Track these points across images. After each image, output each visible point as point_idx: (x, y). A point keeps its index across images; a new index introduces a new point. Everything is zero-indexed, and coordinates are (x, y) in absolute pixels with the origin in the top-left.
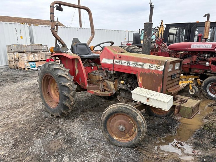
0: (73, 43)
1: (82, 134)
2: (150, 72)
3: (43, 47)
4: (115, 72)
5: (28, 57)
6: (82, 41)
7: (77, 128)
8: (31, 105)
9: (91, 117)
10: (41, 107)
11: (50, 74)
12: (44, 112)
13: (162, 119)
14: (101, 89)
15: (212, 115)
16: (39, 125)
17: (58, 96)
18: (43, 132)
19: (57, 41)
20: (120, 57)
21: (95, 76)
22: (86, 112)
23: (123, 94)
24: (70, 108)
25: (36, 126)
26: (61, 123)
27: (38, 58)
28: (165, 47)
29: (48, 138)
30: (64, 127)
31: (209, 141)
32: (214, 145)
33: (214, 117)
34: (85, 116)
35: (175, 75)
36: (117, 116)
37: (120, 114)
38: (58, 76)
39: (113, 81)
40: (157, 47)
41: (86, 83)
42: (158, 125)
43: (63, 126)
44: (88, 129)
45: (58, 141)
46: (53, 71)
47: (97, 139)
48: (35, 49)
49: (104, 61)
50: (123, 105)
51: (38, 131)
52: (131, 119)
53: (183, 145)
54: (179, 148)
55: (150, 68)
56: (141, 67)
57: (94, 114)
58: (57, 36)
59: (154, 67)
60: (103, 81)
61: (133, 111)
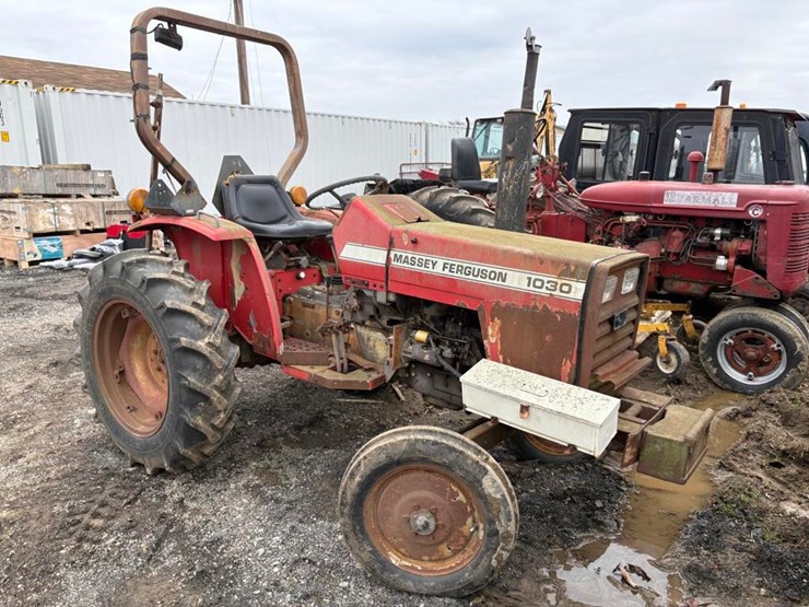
0: (223, 175)
1: (262, 544)
2: (532, 304)
3: (93, 178)
4: (392, 298)
5: (31, 215)
6: (259, 171)
7: (240, 516)
8: (45, 423)
9: (294, 469)
10: (87, 428)
11: (131, 303)
12: (102, 449)
13: (565, 472)
14: (337, 361)
15: (745, 456)
16: (82, 507)
17: (160, 388)
18: (98, 542)
19: (161, 167)
20: (413, 242)
21: (313, 307)
22: (276, 448)
23: (422, 381)
24: (210, 438)
25: (70, 515)
26: (176, 496)
27: (72, 219)
28: (567, 193)
29: (121, 566)
30: (186, 515)
31: (742, 558)
32: (760, 574)
33: (751, 461)
34: (269, 468)
35: (623, 316)
36: (405, 476)
37: (418, 469)
38: (165, 310)
39: (386, 332)
40: (542, 197)
41: (278, 335)
42: (553, 497)
43: (185, 511)
44: (286, 522)
45: (162, 577)
46: (142, 291)
47: (324, 562)
48: (59, 185)
49: (352, 252)
50: (430, 432)
51: (77, 534)
52: (459, 487)
53: (648, 579)
54: (636, 590)
55: (531, 288)
56: (495, 281)
57: (305, 455)
58: (158, 148)
59: (546, 285)
60: (345, 328)
61: (468, 457)
